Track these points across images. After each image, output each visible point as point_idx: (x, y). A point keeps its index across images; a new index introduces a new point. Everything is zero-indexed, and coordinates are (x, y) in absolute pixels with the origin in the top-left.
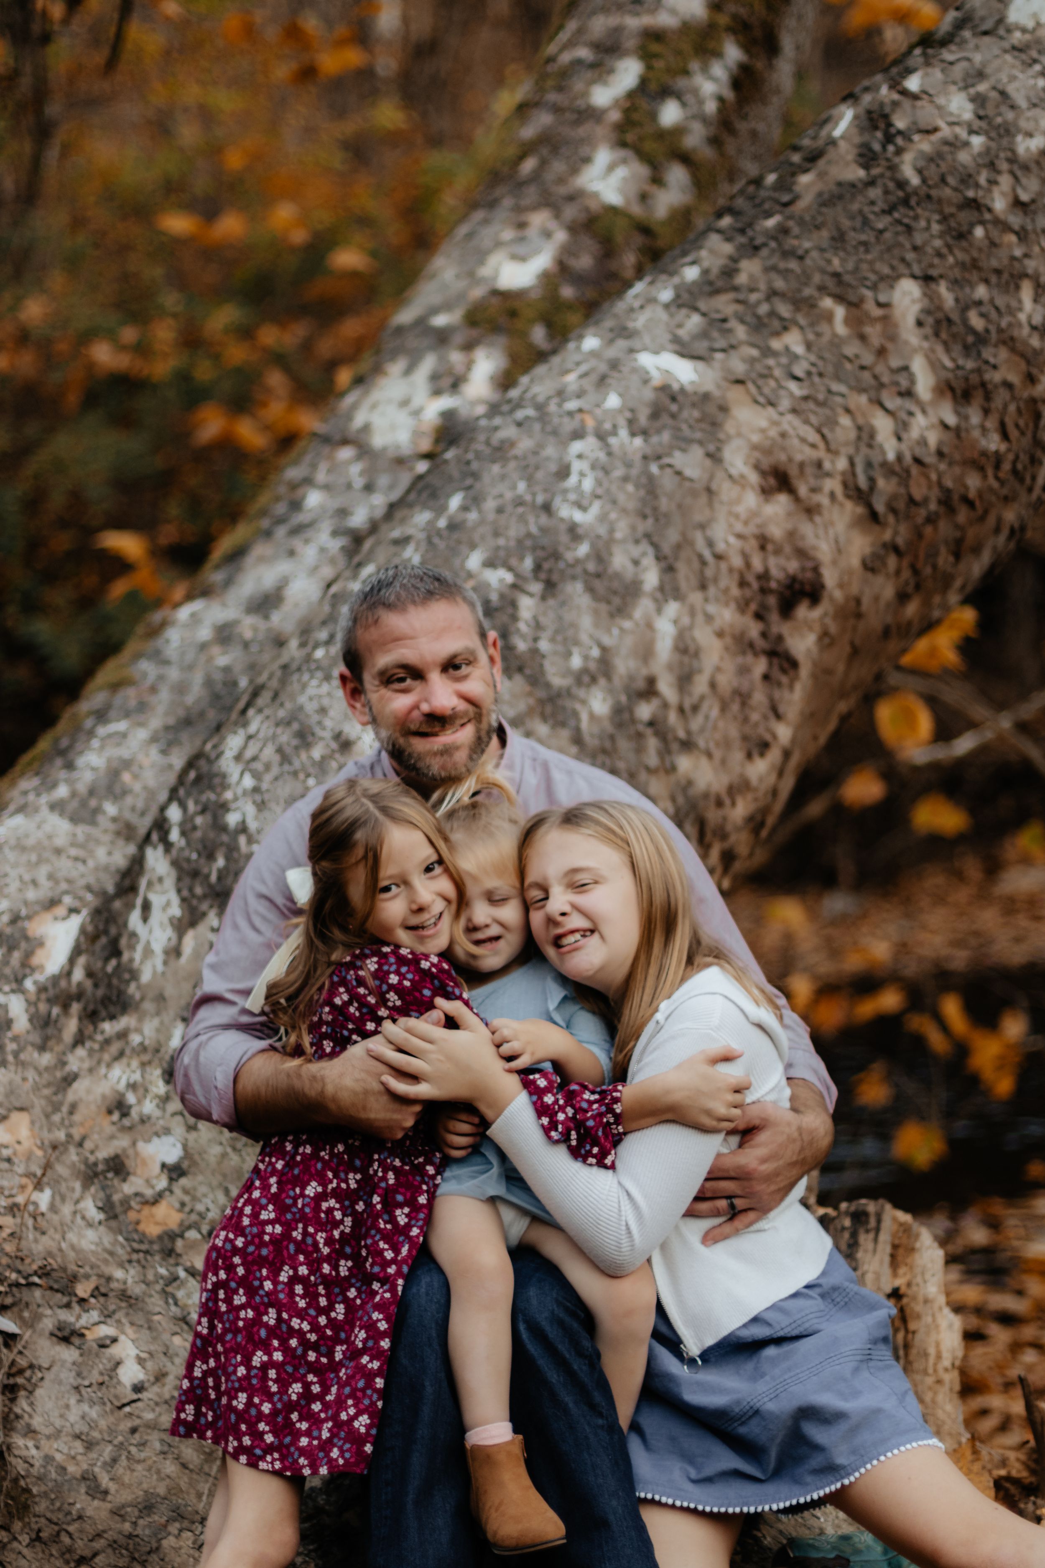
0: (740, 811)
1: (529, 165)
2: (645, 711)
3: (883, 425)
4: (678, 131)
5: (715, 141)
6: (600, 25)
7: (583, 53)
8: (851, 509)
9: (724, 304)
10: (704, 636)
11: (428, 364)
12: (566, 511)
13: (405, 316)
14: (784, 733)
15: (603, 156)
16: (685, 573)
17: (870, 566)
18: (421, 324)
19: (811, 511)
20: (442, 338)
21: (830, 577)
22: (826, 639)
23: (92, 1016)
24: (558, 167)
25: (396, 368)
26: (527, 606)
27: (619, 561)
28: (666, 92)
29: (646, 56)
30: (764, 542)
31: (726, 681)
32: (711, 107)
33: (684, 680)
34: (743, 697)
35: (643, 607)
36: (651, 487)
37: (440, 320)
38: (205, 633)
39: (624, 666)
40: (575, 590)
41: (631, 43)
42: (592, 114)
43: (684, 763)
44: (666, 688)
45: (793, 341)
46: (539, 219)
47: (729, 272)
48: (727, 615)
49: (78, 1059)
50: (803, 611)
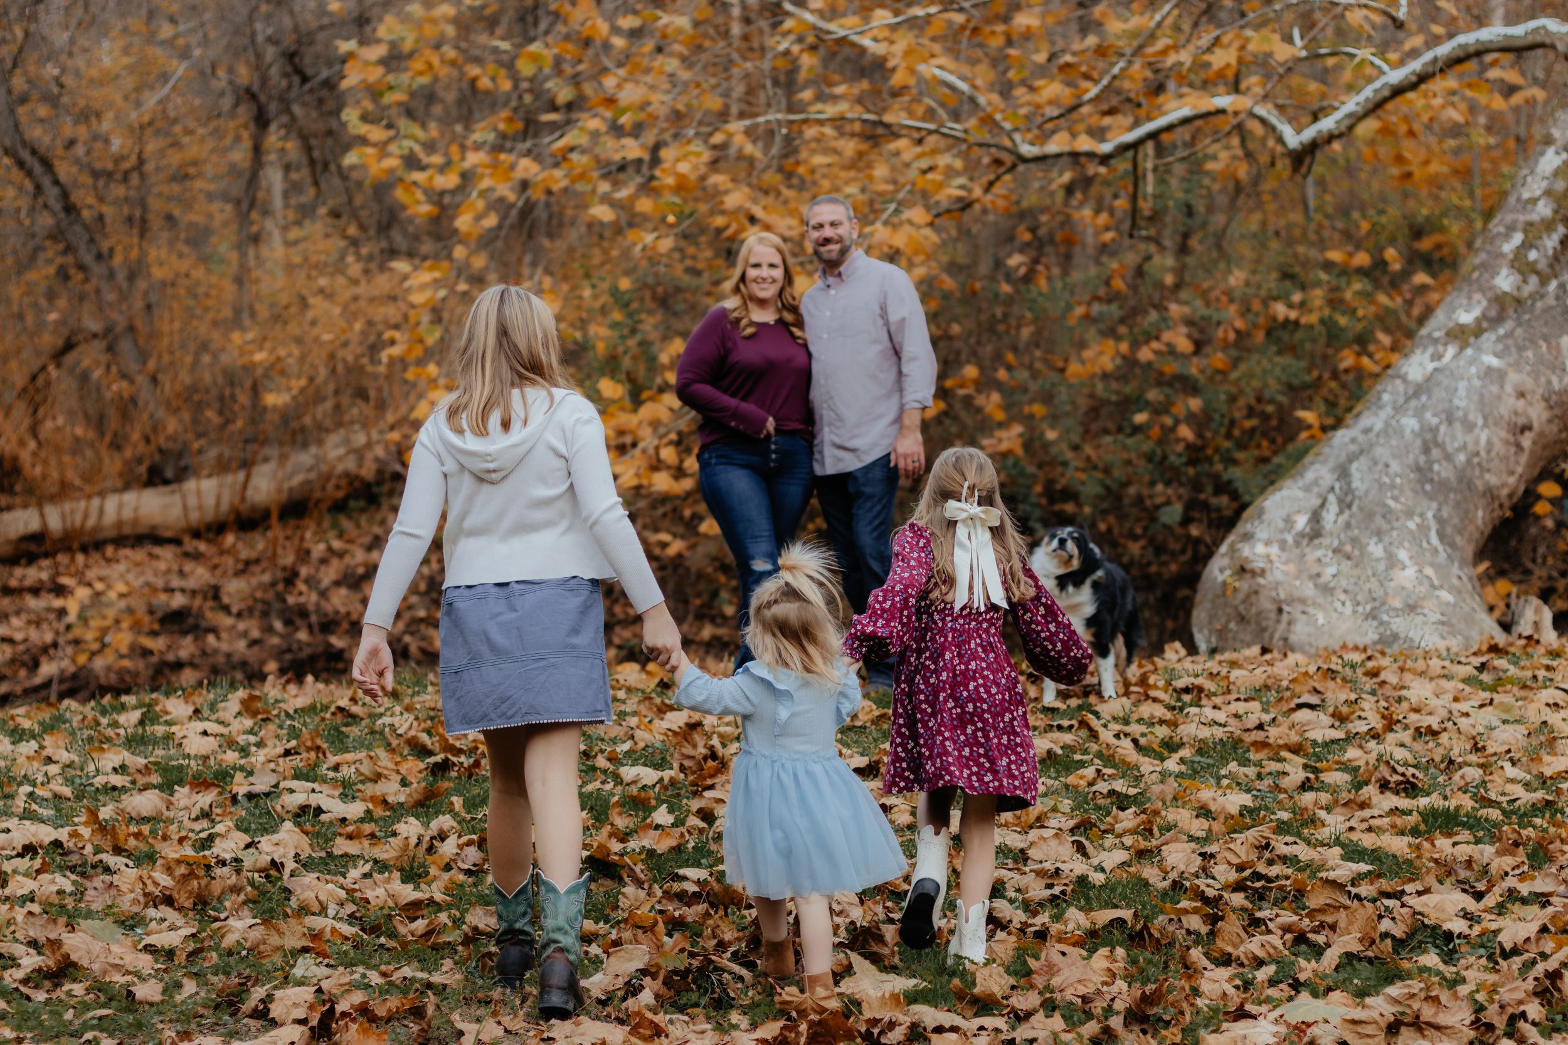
0: (1505, 492)
1: (1476, 275)
2: (1476, 460)
3: (1555, 380)
4: (1535, 262)
5: (1551, 266)
6: (1509, 218)
7: (1502, 229)
8: (1543, 404)
9: (1510, 342)
10: (1495, 440)
11: (1430, 350)
12: (1456, 402)
13: (1424, 332)
14: (1520, 470)
15: (1504, 272)
16: (1490, 422)
17: (1550, 421)
18: (1429, 335)
19: (1531, 404)
20: (1436, 341)
21: (1536, 425)
22: (1534, 443)
23: (1311, 539)
24: (1486, 276)
25: (1418, 351)
26: (1443, 429)
27: (1471, 417)
28: (1531, 246)
29: (1525, 231)
30: (1516, 413)
31: (1502, 452)
32: (1550, 252)
33: (1489, 452)
34: (1507, 458)
35: (1477, 431)
36: (1482, 396)
37: (1437, 334)
38: (1347, 439)
39: (1471, 447)
40: (1458, 426)
41: (1520, 226)
42: (1502, 255)
43: (1487, 476)
44: (1483, 454)
45: (1529, 354)
46: (1477, 296)
47: (1512, 332)
48: (1504, 434)
49: (1307, 550)
50: (1527, 434)
